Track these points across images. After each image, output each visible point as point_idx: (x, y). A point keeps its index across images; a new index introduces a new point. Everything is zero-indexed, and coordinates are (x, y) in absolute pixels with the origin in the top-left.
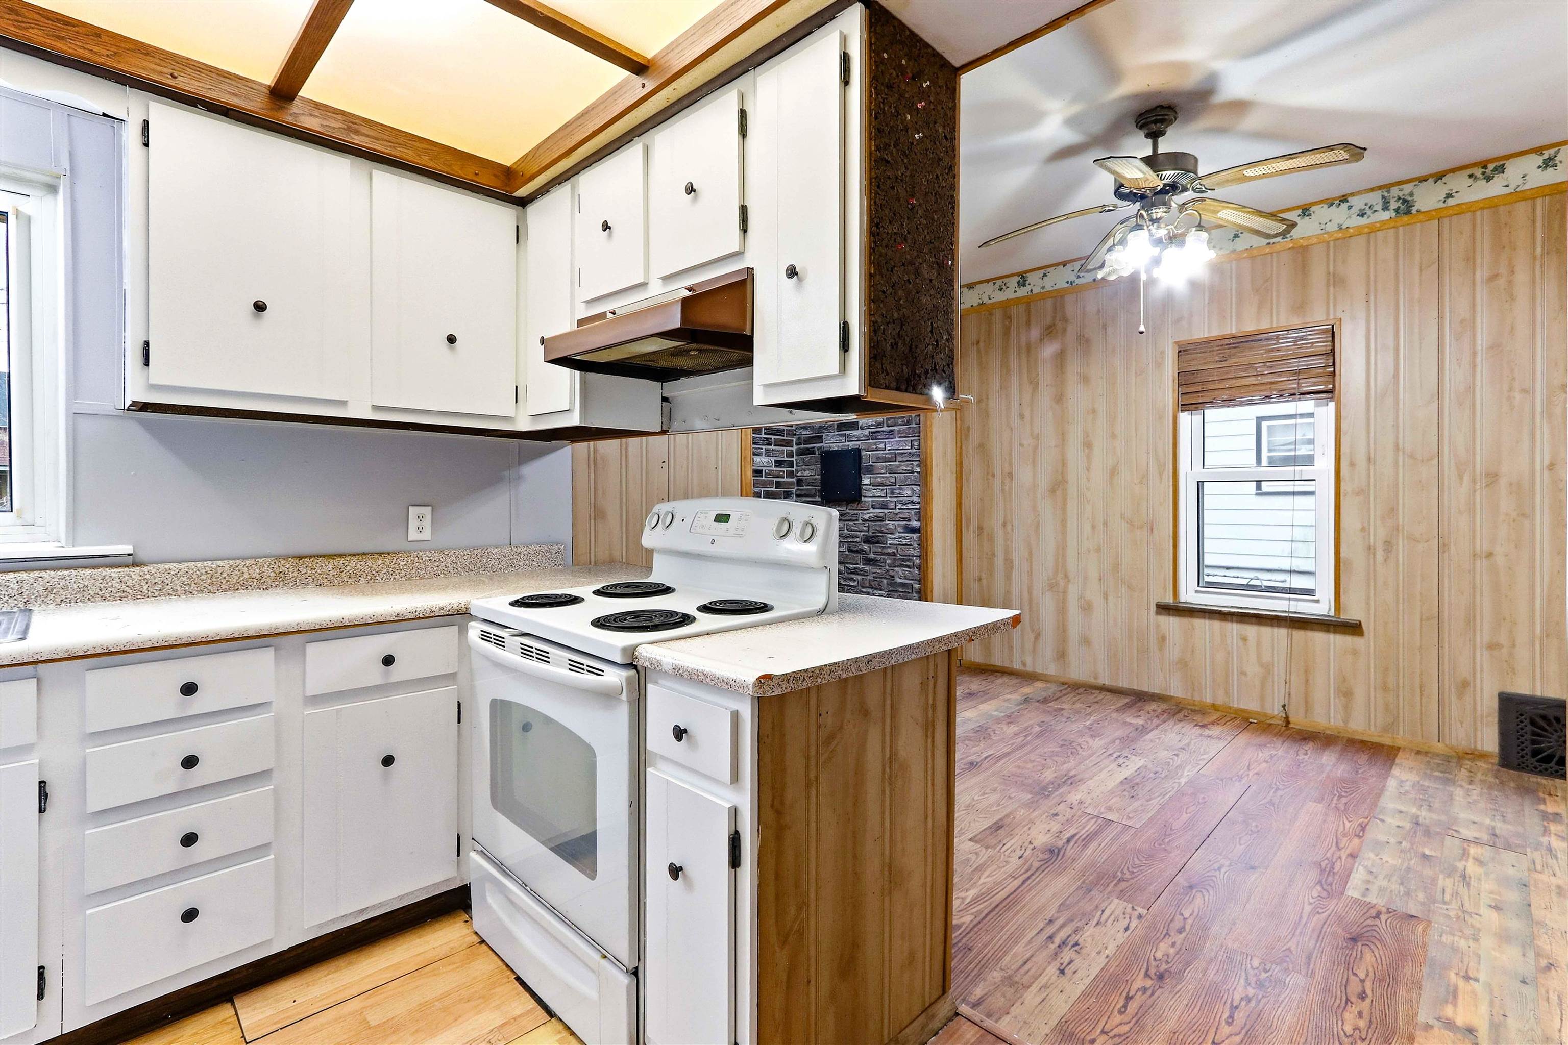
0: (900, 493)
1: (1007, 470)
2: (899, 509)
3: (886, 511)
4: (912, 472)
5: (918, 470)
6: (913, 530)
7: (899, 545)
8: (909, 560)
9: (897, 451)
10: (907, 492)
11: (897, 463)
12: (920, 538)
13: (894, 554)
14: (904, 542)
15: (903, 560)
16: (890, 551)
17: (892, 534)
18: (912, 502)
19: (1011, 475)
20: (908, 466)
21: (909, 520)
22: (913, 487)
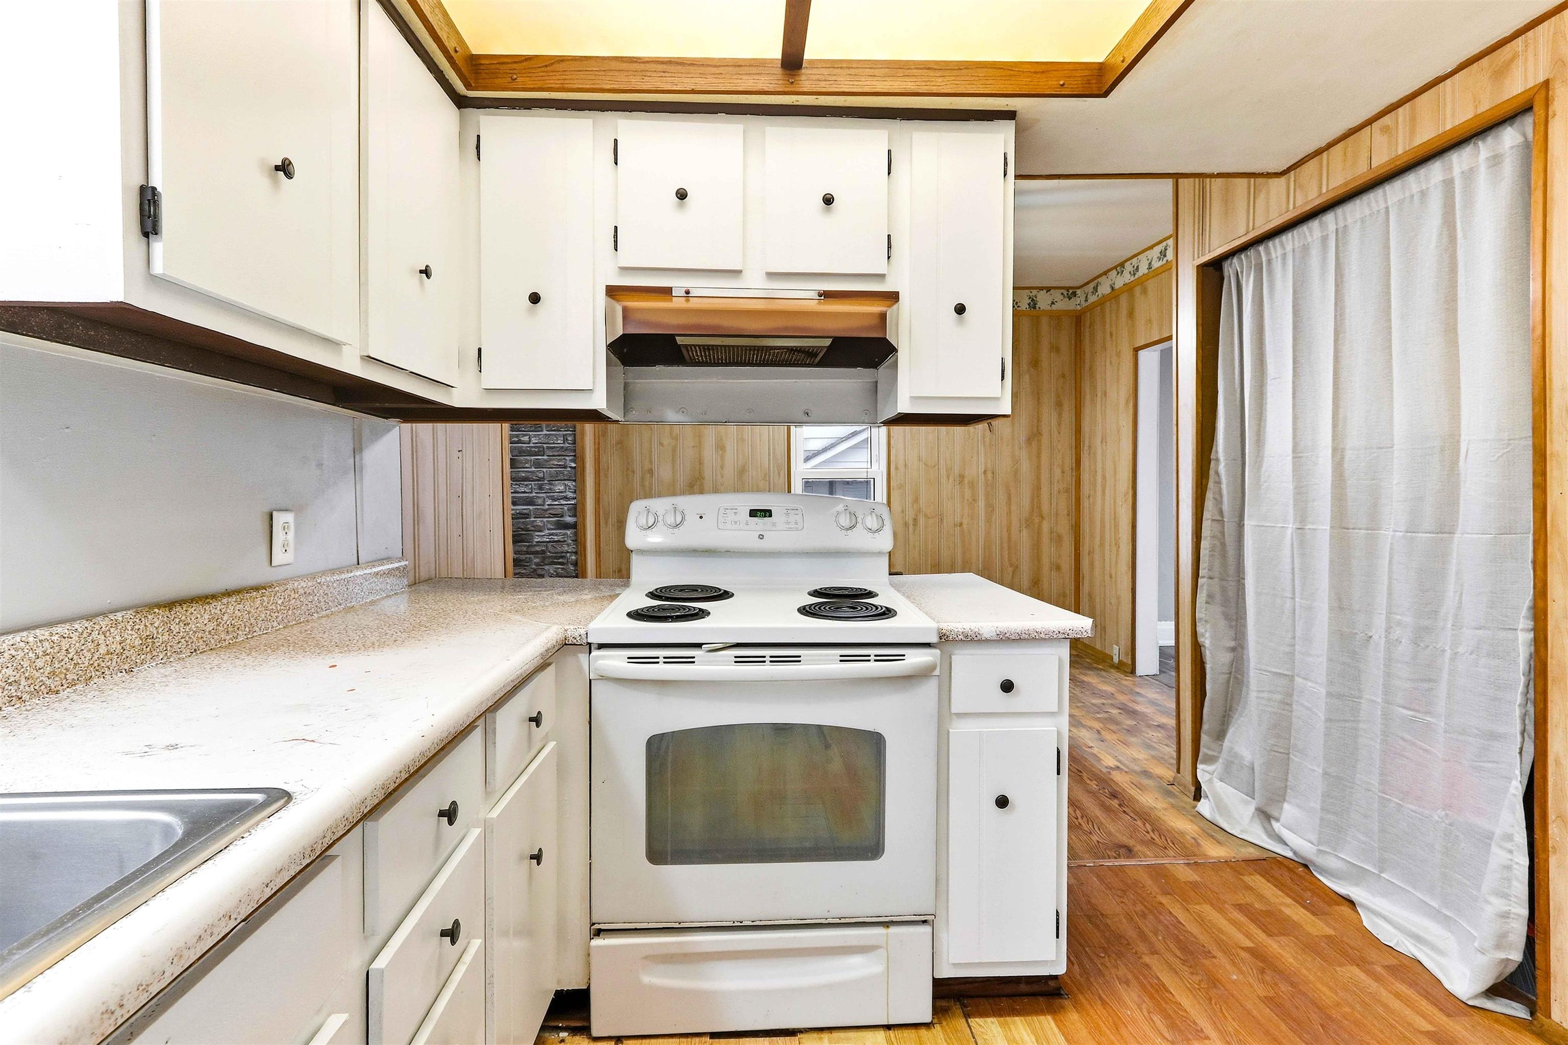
0: (550, 489)
1: (647, 466)
2: (548, 505)
3: (531, 508)
4: (565, 467)
5: (573, 465)
6: (566, 526)
7: (550, 542)
8: (562, 557)
9: (545, 446)
10: (559, 487)
11: (545, 457)
12: (576, 534)
13: (543, 552)
14: (556, 538)
15: (556, 558)
16: (538, 549)
17: (541, 531)
18: (566, 498)
19: (651, 471)
20: (559, 460)
21: (562, 516)
22: (566, 482)
